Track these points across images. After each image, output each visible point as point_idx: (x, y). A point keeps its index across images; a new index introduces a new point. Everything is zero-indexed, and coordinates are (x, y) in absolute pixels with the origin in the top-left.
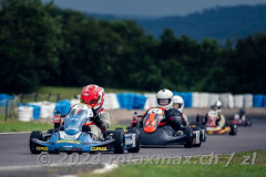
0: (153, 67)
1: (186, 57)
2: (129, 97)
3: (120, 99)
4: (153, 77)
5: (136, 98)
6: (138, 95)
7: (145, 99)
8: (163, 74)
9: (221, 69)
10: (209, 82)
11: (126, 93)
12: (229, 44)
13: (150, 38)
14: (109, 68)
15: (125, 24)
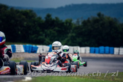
0: (41, 33)
1: (57, 28)
2: (29, 47)
3: (25, 48)
4: (41, 37)
5: (32, 47)
6: (34, 46)
7: (37, 48)
8: (46, 36)
9: (74, 35)
10: (68, 41)
11: (28, 45)
12: (78, 22)
13: (40, 18)
14: (20, 33)
15: (28, 11)
